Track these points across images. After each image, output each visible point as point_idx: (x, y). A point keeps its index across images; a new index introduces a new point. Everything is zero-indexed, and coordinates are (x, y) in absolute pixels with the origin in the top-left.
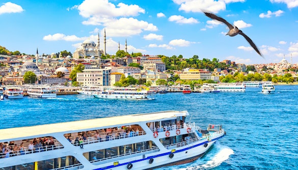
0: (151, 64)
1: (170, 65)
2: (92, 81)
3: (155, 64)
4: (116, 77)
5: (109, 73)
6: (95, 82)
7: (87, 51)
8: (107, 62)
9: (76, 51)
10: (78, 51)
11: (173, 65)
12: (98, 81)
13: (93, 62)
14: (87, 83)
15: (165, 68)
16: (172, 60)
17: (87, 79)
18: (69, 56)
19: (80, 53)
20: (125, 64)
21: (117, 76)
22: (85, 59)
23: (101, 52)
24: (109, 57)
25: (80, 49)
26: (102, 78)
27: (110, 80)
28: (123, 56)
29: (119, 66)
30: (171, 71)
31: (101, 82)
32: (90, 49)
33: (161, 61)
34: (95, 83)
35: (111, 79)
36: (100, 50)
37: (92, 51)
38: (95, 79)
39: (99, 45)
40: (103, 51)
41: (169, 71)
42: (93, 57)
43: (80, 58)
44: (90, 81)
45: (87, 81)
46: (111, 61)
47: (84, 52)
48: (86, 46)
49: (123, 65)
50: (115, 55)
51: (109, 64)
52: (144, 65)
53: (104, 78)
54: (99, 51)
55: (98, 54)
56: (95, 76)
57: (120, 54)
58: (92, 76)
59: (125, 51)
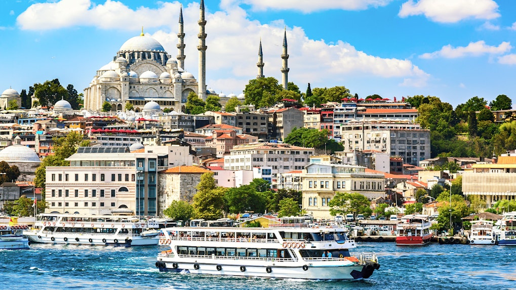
0: (371, 135)
1: (450, 136)
2: (97, 198)
3: (386, 134)
4: (184, 184)
5: (158, 168)
6: (108, 200)
7: (132, 83)
8: (202, 124)
9: (94, 81)
10: (101, 80)
11: (465, 138)
12: (121, 198)
13: (149, 126)
14: (81, 205)
15: (427, 150)
16: (464, 117)
17: (81, 192)
18: (62, 103)
19: (106, 88)
20: (272, 133)
21: (188, 179)
22: (122, 115)
23: (186, 86)
24: (215, 103)
25: (108, 74)
26: (132, 185)
27: (161, 193)
28: (271, 103)
29: (245, 141)
30: (451, 160)
31: (130, 200)
32: (146, 75)
33: (412, 123)
34: (108, 203)
35: (167, 190)
36: (184, 76)
37: (155, 83)
38: (108, 192)
39: (182, 57)
40: (193, 82)
41: (446, 159)
42: (151, 104)
43: (107, 108)
44: (90, 199)
45: (81, 199)
46: (218, 122)
47: (123, 88)
48: (131, 60)
49: (260, 136)
50: (242, 95)
51: (209, 134)
52: (347, 136)
53: (140, 185)
54: (178, 80)
55: (174, 94)
56: (108, 178)
57: (260, 94)
58: (98, 177)
59: (281, 82)
